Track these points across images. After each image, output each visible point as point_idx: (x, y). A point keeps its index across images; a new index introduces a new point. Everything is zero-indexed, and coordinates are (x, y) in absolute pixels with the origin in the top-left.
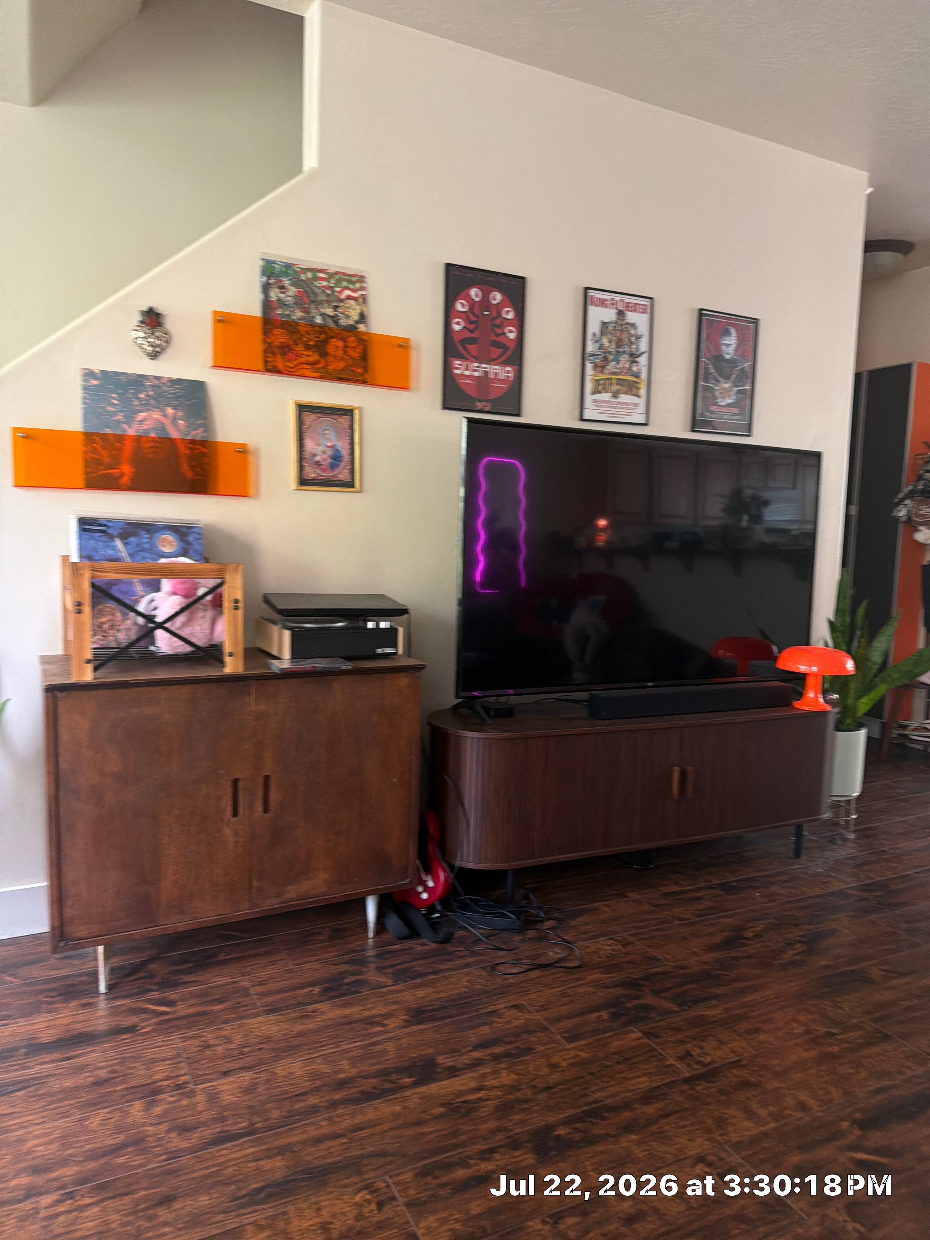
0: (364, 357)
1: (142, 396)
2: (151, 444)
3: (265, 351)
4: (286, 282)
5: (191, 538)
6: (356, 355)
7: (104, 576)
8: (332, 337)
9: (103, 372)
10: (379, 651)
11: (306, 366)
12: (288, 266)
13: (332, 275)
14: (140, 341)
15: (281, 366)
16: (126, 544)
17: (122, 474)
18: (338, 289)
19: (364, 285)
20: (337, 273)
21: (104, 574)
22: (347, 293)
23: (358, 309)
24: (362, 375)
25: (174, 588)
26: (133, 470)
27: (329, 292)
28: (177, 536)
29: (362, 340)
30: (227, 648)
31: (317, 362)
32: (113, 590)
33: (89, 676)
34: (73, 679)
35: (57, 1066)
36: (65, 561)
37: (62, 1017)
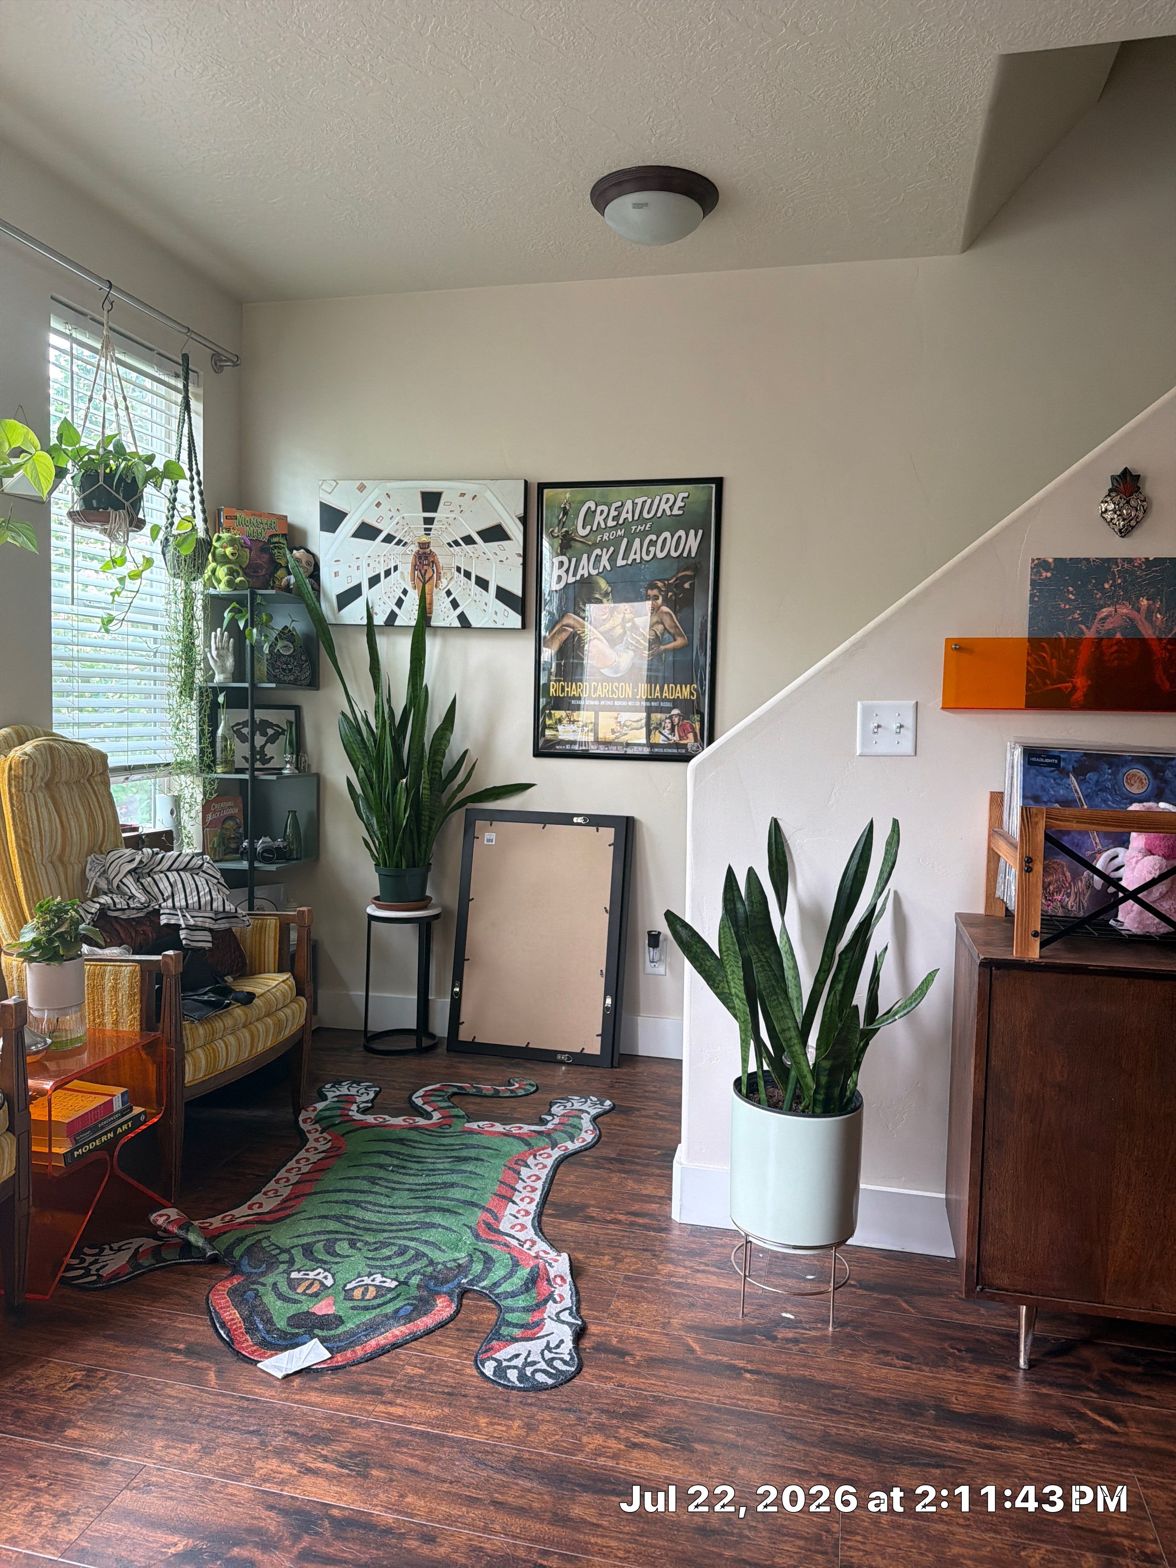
1: (1107, 586)
2: (1117, 648)
5: (1169, 775)
7: (1059, 826)
9: (1056, 560)
14: (1108, 516)
16: (1081, 783)
17: (1074, 689)
21: (1062, 823)
26: (1090, 683)
28: (1149, 771)
32: (1066, 841)
33: (1034, 953)
34: (1015, 955)
35: (977, 1452)
36: (997, 800)
37: (976, 1384)
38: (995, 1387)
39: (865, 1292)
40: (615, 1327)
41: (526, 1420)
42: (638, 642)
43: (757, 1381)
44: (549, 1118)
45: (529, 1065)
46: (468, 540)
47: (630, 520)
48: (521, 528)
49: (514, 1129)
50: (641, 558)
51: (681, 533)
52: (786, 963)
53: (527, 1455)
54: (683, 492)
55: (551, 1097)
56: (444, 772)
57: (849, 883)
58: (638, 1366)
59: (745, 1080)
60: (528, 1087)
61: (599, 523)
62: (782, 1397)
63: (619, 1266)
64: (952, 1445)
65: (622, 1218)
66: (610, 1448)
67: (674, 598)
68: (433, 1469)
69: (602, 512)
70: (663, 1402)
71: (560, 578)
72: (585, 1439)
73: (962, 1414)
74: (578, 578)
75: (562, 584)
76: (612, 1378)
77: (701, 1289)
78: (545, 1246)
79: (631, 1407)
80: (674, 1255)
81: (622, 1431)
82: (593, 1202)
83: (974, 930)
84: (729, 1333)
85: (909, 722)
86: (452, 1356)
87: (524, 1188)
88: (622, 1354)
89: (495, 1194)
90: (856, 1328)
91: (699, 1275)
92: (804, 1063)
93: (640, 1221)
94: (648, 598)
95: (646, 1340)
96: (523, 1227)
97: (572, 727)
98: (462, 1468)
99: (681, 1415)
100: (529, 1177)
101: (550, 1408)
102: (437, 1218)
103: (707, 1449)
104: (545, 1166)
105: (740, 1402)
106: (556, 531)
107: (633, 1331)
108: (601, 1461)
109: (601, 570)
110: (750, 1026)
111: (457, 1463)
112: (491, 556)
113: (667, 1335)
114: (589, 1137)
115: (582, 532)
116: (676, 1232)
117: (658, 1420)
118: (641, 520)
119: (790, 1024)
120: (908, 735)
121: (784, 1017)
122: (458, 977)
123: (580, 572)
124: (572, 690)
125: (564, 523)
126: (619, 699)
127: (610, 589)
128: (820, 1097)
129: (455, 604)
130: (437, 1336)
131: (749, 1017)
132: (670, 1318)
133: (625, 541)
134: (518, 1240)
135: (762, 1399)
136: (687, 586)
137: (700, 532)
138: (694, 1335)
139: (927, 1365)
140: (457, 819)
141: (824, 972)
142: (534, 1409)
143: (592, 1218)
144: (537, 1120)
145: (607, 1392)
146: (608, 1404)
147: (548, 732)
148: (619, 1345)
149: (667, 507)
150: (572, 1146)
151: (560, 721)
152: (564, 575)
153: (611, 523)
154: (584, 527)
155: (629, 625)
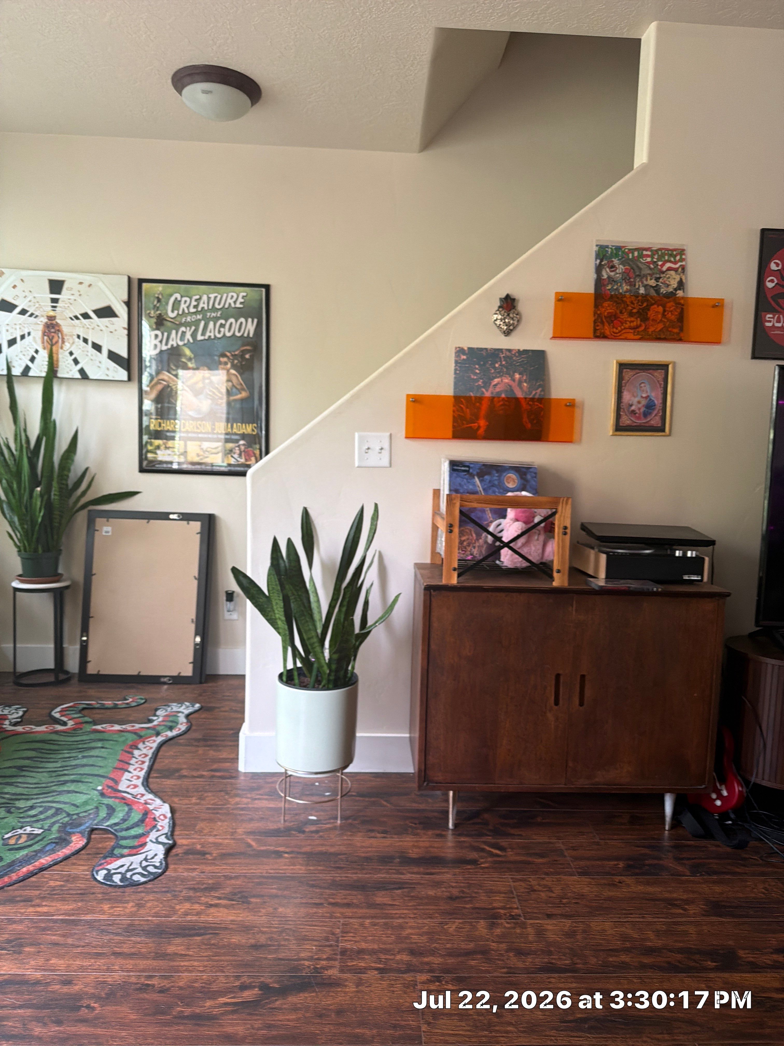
0: (681, 318)
1: (497, 365)
2: (501, 403)
3: (595, 322)
4: (616, 261)
5: (529, 477)
6: (673, 318)
7: (468, 505)
8: (653, 304)
9: (469, 348)
10: (686, 577)
11: (628, 331)
12: (618, 248)
13: (657, 251)
14: (498, 322)
15: (607, 333)
16: (481, 481)
17: (479, 427)
18: (660, 263)
19: (684, 257)
20: (660, 249)
22: (668, 265)
23: (678, 278)
24: (678, 334)
25: (516, 515)
26: (487, 423)
27: (652, 266)
28: (518, 475)
29: (680, 304)
30: (556, 566)
31: (637, 327)
32: (473, 516)
33: (454, 581)
34: (444, 582)
35: (422, 877)
36: (437, 493)
37: (423, 841)
38: (435, 841)
39: (361, 799)
40: (200, 839)
41: (137, 902)
42: (214, 393)
43: (292, 858)
44: (155, 718)
45: (140, 686)
46: (86, 316)
47: (206, 308)
48: (126, 308)
49: (128, 727)
50: (215, 336)
51: (242, 320)
52: (312, 598)
53: (137, 923)
54: (243, 292)
55: (154, 705)
56: (71, 482)
57: (349, 544)
58: (214, 859)
59: (285, 673)
60: (139, 701)
61: (183, 310)
62: (307, 865)
63: (203, 802)
64: (408, 876)
65: (204, 773)
66: (195, 909)
67: (239, 364)
68: (70, 941)
69: (186, 302)
70: (231, 878)
71: (156, 346)
72: (178, 907)
73: (414, 859)
74: (169, 346)
75: (157, 351)
76: (197, 869)
77: (257, 809)
78: (151, 796)
79: (209, 884)
80: (239, 792)
81: (203, 898)
82: (185, 766)
83: (422, 571)
84: (276, 833)
85: (386, 445)
86: (84, 871)
87: (137, 762)
88: (204, 854)
89: (116, 768)
90: (355, 820)
91: (256, 802)
92: (322, 658)
93: (218, 774)
94: (220, 363)
95: (221, 844)
96: (136, 786)
97: (168, 452)
98: (92, 937)
99: (244, 884)
100: (140, 756)
101: (154, 892)
102: (72, 787)
103: (258, 900)
104: (151, 748)
105: (281, 871)
106: (152, 312)
107: (211, 839)
108: (189, 918)
109: (186, 342)
110: (288, 638)
111: (88, 934)
112: (104, 328)
113: (234, 839)
114: (183, 728)
115: (172, 315)
116: (242, 778)
117: (228, 889)
118: (214, 309)
119: (313, 634)
120: (386, 454)
121: (310, 630)
122: (85, 630)
123: (171, 343)
124: (167, 426)
125: (158, 307)
126: (201, 433)
127: (192, 356)
128: (332, 678)
129: (76, 362)
130: (73, 860)
131: (287, 632)
132: (236, 829)
133: (202, 323)
134: (132, 795)
135: (295, 867)
136: (247, 356)
137: (256, 320)
138: (252, 837)
139: (396, 834)
140: (82, 516)
141: (335, 600)
142: (143, 894)
143: (185, 776)
144: (146, 721)
145: (193, 877)
146: (194, 884)
147: (150, 455)
148: (202, 849)
149: (232, 302)
150: (170, 734)
151: (158, 447)
152: (159, 344)
153: (192, 310)
154: (173, 311)
155: (207, 381)
